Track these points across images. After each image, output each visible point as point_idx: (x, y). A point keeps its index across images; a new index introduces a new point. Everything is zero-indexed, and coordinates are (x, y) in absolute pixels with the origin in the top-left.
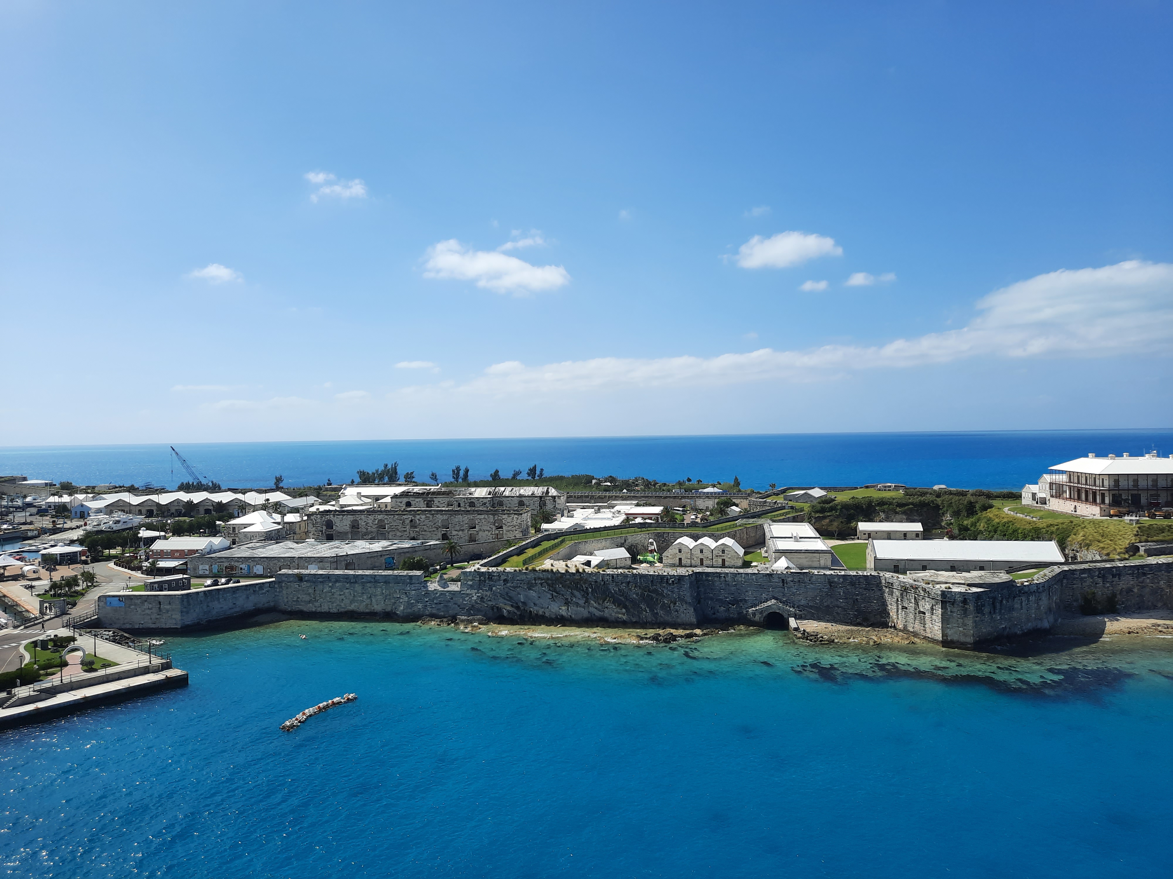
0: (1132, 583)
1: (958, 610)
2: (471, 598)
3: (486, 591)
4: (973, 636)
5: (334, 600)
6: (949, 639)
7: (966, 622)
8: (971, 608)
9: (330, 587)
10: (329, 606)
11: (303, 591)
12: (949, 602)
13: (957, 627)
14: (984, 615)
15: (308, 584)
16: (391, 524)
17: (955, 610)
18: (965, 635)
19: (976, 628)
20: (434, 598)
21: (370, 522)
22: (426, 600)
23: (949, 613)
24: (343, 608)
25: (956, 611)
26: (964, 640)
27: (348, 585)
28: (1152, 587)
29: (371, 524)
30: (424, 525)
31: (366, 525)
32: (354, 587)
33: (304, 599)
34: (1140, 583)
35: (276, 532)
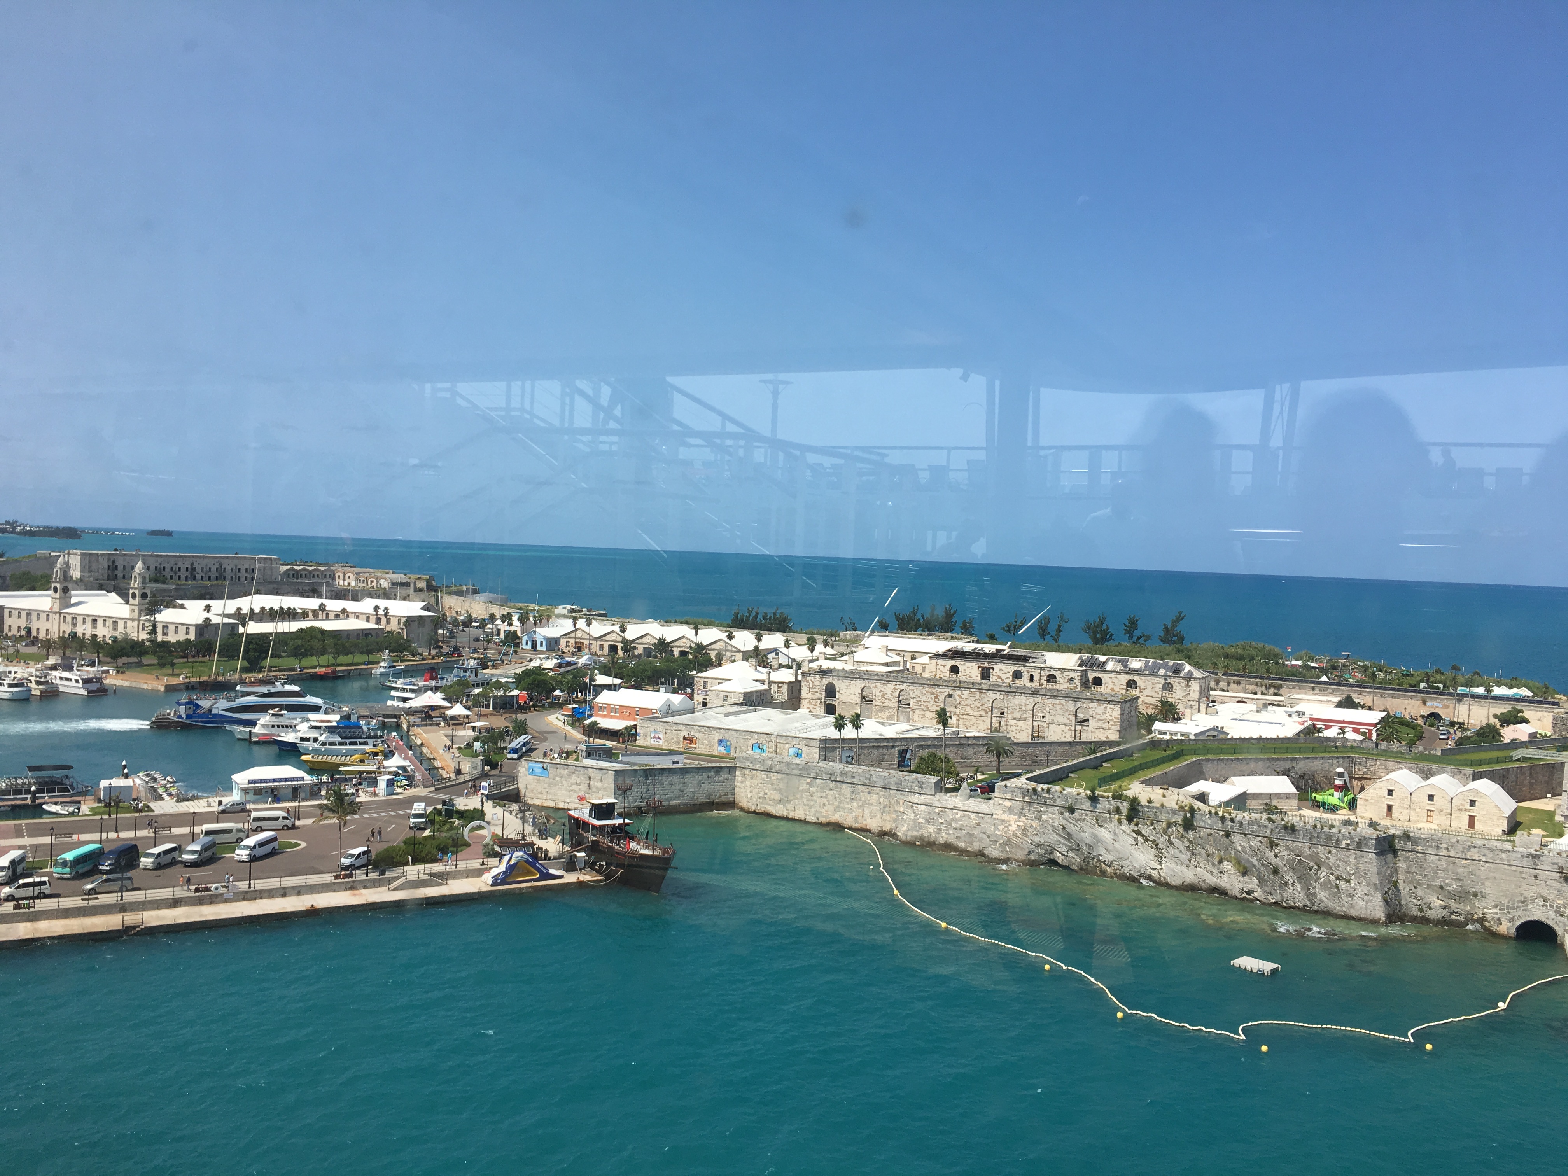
2: (1008, 827)
3: (1032, 820)
5: (812, 803)
9: (808, 783)
10: (805, 810)
11: (772, 784)
15: (780, 776)
16: (918, 699)
20: (952, 820)
21: (889, 692)
22: (940, 821)
24: (824, 817)
27: (832, 785)
29: (890, 696)
30: (967, 705)
31: (883, 696)
32: (841, 788)
33: (772, 797)
35: (759, 694)
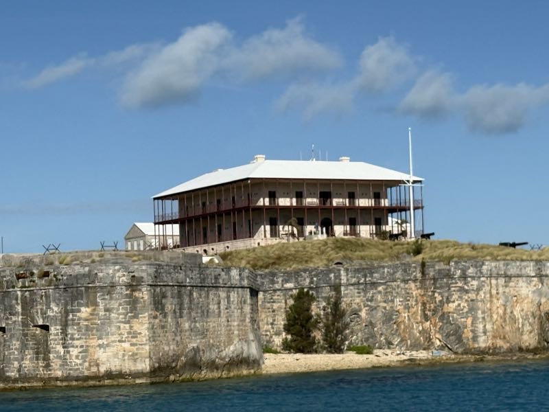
0: (357, 300)
1: (120, 305)
4: (150, 358)
6: (103, 369)
7: (137, 327)
8: (146, 297)
12: (101, 287)
13: (120, 341)
14: (165, 316)
17: (114, 304)
18: (134, 357)
19: (154, 341)
23: (102, 313)
25: (116, 306)
26: (133, 369)
28: (385, 308)
34: (367, 300)
